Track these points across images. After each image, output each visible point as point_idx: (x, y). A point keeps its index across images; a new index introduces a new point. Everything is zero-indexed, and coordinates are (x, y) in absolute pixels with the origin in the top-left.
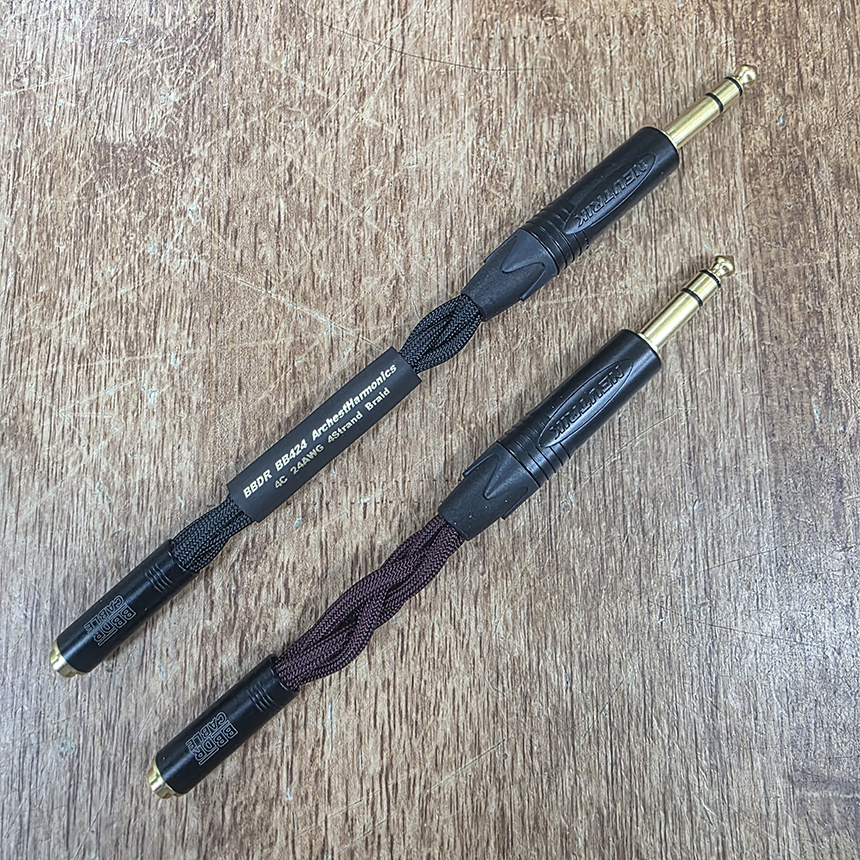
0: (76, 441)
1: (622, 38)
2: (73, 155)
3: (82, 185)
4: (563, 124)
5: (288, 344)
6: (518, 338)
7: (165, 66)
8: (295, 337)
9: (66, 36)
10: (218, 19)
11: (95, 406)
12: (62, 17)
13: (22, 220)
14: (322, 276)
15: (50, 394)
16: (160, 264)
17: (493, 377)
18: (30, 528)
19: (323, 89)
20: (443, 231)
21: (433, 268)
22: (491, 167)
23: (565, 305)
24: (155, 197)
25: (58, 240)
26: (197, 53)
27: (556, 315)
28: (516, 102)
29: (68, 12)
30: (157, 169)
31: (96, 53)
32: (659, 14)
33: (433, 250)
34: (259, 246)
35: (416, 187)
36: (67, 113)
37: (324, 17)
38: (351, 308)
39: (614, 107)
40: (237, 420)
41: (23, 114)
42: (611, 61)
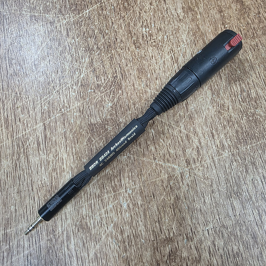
0: (103, 226)
1: (252, 53)
2: (82, 130)
3: (87, 139)
4: (240, 85)
5: (166, 178)
6: (246, 160)
7: (105, 95)
8: (168, 175)
9: (73, 93)
10: (118, 77)
11: (106, 212)
12: (70, 88)
13: (70, 154)
14: (172, 152)
15: (91, 211)
16: (118, 159)
17: (241, 175)
18: (94, 260)
19: (157, 91)
20: (209, 128)
21: (209, 141)
22: (220, 104)
23: (259, 145)
24: (111, 138)
25: (83, 158)
26: (114, 89)
27: (257, 149)
28: (222, 81)
29: (72, 86)
30: (110, 128)
31: (83, 96)
32: (262, 42)
33: (208, 136)
34: (148, 147)
35: (196, 116)
36: (78, 117)
37: (152, 69)
38: (184, 161)
39: (256, 75)
40: (155, 207)
41: (64, 120)
42: (250, 61)
